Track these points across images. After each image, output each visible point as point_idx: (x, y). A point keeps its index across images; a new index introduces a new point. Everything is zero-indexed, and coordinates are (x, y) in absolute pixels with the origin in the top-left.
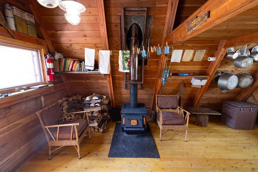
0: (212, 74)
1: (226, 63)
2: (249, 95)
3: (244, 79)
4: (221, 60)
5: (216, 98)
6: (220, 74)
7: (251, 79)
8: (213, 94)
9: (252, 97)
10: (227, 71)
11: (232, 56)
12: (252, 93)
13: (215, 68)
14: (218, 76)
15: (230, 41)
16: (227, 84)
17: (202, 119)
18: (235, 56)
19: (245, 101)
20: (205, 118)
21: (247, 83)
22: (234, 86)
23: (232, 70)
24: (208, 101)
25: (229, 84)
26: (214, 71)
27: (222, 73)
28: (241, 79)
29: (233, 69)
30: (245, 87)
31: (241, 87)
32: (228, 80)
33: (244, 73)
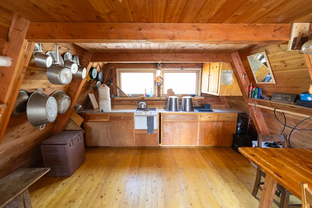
0: (11, 98)
1: (32, 74)
2: (68, 120)
3: (62, 100)
4: (24, 67)
5: (25, 143)
6: (26, 97)
7: (69, 99)
8: (18, 138)
9: (72, 122)
10: (36, 89)
11: (45, 61)
12: (70, 118)
13: (16, 85)
14: (22, 100)
15: (39, 25)
16: (47, 114)
17: (16, 205)
18: (49, 62)
19: (65, 130)
20: (24, 199)
21: (66, 105)
22: (54, 114)
23: (43, 87)
24: (10, 156)
25: (49, 113)
26: (13, 92)
27: (29, 94)
28: (60, 101)
29: (45, 87)
30: (64, 112)
31: (61, 113)
32: (46, 106)
33: (58, 91)
